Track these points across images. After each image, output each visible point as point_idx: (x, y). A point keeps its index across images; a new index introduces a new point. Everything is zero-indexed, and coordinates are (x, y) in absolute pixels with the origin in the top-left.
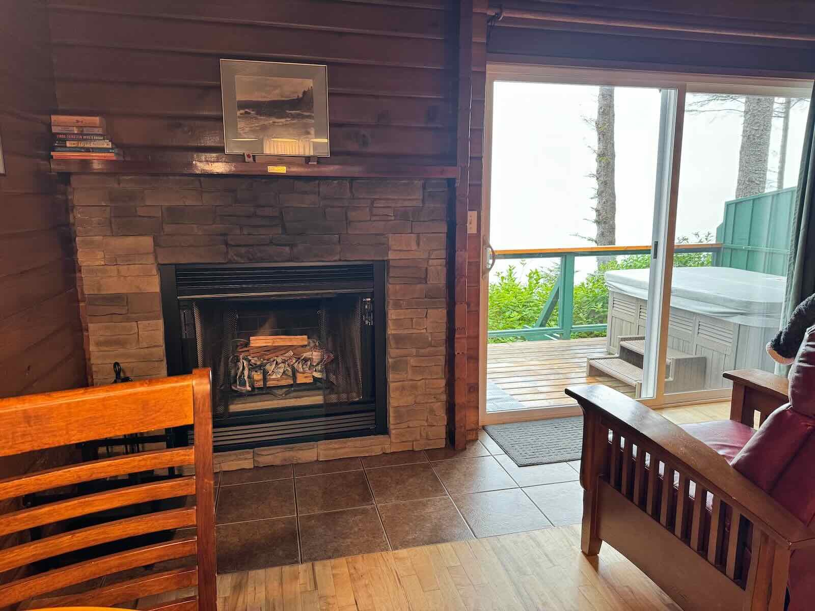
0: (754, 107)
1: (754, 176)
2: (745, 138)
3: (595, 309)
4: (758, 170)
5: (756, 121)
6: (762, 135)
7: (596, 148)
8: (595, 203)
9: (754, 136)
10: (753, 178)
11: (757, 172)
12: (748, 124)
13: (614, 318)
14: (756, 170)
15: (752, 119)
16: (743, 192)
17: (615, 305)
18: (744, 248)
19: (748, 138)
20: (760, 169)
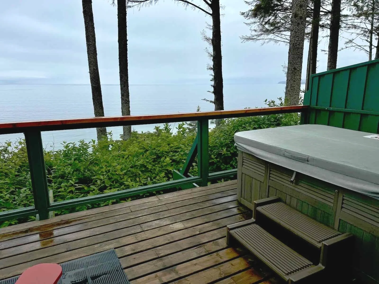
0: (296, 27)
1: (296, 66)
2: (291, 45)
3: (222, 152)
4: (298, 63)
5: (297, 35)
6: (300, 43)
7: (212, 54)
8: (213, 83)
9: (296, 43)
10: (296, 67)
11: (298, 64)
12: (293, 37)
13: (244, 175)
14: (297, 63)
15: (295, 34)
16: (291, 75)
17: (244, 163)
18: (326, 109)
19: (293, 45)
20: (299, 62)
